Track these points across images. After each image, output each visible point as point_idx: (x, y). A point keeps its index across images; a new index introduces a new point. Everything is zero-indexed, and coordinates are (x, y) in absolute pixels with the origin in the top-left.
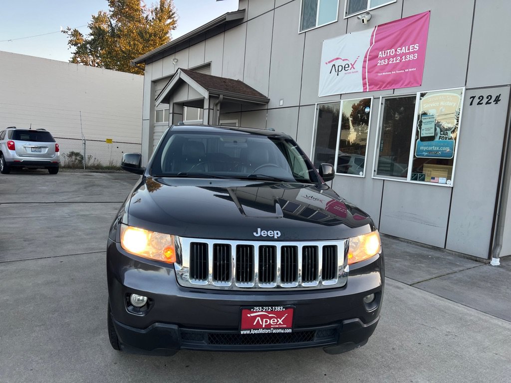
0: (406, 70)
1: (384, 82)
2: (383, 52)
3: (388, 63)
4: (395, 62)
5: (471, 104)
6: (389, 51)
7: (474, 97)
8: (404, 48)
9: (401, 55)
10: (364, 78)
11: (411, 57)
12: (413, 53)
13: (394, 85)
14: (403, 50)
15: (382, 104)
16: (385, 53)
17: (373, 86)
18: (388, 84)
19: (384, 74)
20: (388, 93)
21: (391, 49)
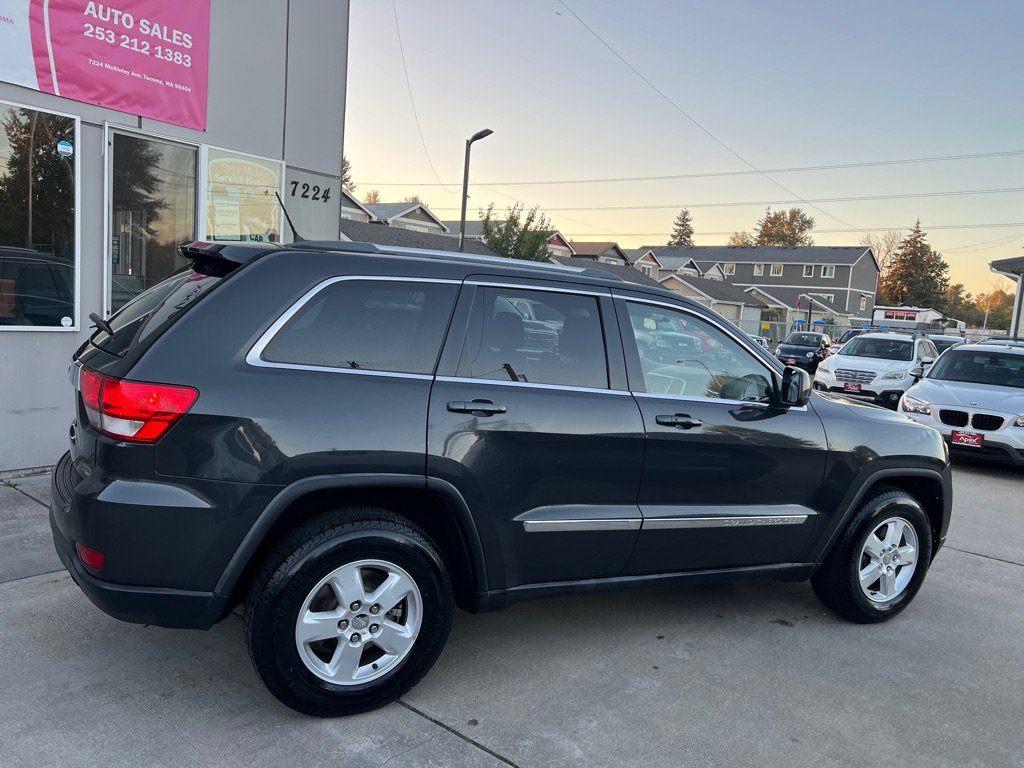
0: (168, 84)
1: (111, 90)
2: (101, 7)
3: (117, 45)
4: (135, 48)
5: (293, 194)
6: (117, 13)
7: (296, 183)
8: (156, 26)
9: (154, 41)
10: (39, 53)
11: (178, 58)
12: (182, 50)
13: (137, 107)
14: (156, 30)
15: (109, 144)
16: (105, 11)
17: (74, 87)
18: (122, 98)
19: (108, 66)
20: (127, 123)
21: (123, 9)
